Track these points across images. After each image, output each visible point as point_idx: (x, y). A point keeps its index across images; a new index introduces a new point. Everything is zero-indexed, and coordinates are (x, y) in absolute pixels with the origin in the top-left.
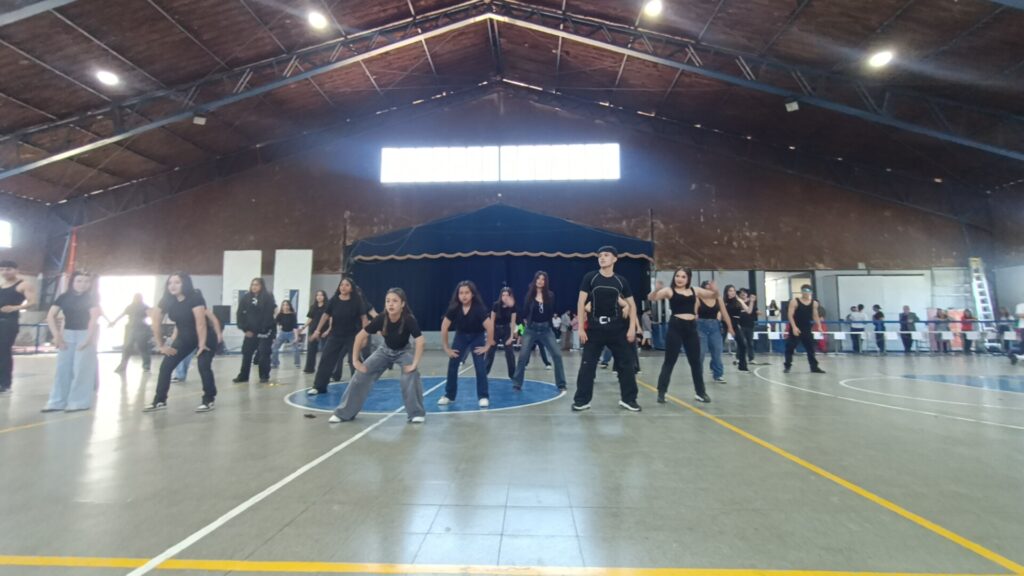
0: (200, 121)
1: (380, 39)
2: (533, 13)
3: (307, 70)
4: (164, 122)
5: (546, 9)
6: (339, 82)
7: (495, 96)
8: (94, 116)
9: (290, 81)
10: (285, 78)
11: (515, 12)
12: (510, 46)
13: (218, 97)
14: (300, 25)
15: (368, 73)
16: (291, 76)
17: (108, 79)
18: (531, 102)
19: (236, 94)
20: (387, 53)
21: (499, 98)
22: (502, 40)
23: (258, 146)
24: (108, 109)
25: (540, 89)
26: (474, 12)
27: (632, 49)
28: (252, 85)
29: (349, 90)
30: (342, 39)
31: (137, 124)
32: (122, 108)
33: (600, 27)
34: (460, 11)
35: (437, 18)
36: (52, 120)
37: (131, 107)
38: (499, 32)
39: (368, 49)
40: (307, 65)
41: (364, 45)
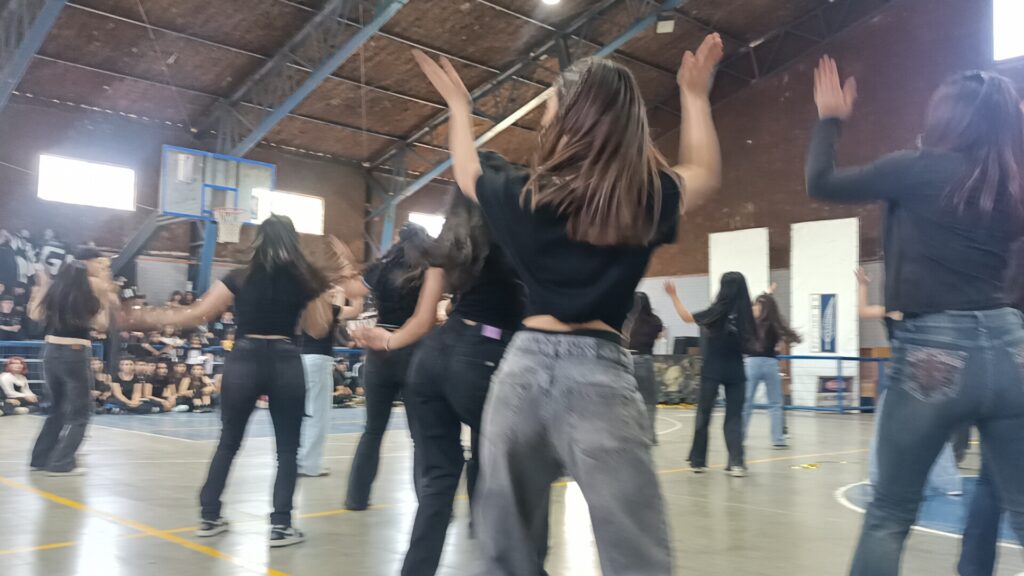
0: (666, 27)
8: (537, 59)
23: (752, 45)
24: (549, 44)
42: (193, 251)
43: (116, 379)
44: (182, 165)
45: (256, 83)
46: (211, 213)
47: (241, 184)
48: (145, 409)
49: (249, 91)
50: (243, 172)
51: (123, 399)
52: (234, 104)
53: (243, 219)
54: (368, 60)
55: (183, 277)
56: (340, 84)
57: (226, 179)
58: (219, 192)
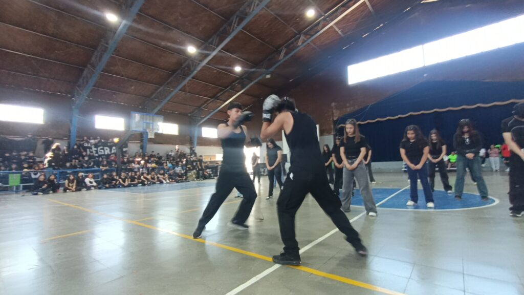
3: (308, 39)
6: (324, 39)
8: (235, 85)
9: (301, 47)
13: (274, 64)
14: (303, 19)
15: (337, 30)
17: (238, 69)
19: (280, 61)
23: (291, 81)
24: (238, 81)
28: (286, 54)
29: (328, 41)
30: (323, 17)
31: (248, 84)
32: (242, 79)
36: (223, 89)
37: (245, 78)
43: (120, 178)
44: (137, 117)
45: (158, 93)
46: (146, 130)
47: (154, 122)
48: (129, 186)
50: (154, 118)
51: (123, 183)
53: (155, 131)
54: (188, 86)
55: (139, 148)
56: (181, 93)
57: (150, 121)
58: (148, 124)
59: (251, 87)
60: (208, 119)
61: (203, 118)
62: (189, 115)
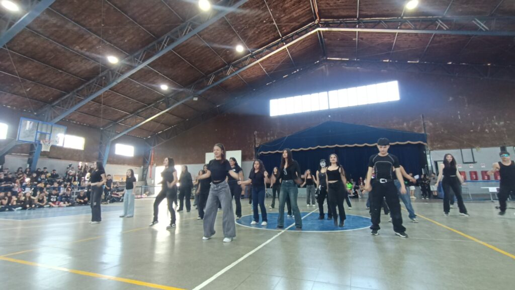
0: (196, 99)
1: (267, 51)
2: (341, 23)
3: (236, 71)
4: (183, 101)
5: (348, 19)
6: (250, 73)
7: (324, 67)
8: (159, 103)
9: (229, 77)
10: (228, 76)
11: (331, 25)
12: (330, 41)
13: (202, 88)
14: (232, 52)
15: (262, 67)
16: (230, 74)
17: (164, 87)
18: (343, 67)
19: (209, 86)
20: (270, 57)
21: (326, 68)
22: (325, 39)
23: (218, 106)
24: (163, 99)
25: (348, 59)
26: (310, 29)
27: (400, 29)
28: (215, 81)
29: (254, 76)
30: (250, 54)
31: (174, 103)
32: (168, 98)
33: (380, 21)
34: (304, 30)
35: (292, 36)
36: (146, 106)
37: (171, 97)
38: (323, 36)
39: (261, 57)
40: (236, 68)
41: (259, 55)
42: (31, 154)
45: (62, 101)
46: (39, 141)
47: (52, 132)
49: (59, 103)
50: (53, 128)
52: (53, 106)
54: (104, 98)
56: (94, 103)
57: (47, 130)
58: (43, 135)
59: (177, 107)
60: (125, 135)
61: (119, 134)
62: (102, 129)
